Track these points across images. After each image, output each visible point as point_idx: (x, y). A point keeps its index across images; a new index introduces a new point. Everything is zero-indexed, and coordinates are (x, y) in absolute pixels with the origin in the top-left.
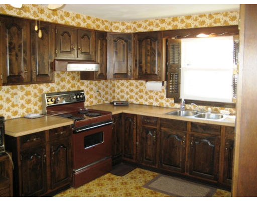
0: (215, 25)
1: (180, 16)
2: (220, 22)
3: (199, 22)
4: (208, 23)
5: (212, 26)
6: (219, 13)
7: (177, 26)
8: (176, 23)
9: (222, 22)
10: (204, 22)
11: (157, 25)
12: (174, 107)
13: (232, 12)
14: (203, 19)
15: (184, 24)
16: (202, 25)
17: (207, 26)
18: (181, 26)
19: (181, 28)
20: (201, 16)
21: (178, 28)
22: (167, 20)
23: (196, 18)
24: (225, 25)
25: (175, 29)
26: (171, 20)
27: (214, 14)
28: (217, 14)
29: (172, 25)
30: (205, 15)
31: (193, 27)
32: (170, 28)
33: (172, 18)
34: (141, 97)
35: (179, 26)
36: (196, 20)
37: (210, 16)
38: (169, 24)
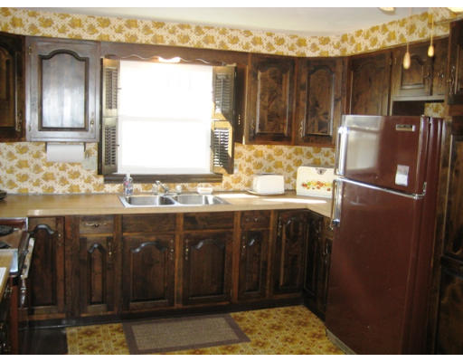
0: (205, 46)
1: (142, 19)
2: (213, 42)
3: (178, 36)
4: (195, 41)
5: (201, 47)
6: (212, 28)
7: (135, 37)
8: (133, 31)
9: (218, 43)
10: (187, 38)
11: (92, 29)
12: (103, 192)
13: (232, 30)
14: (186, 32)
15: (151, 36)
16: (183, 43)
17: (192, 46)
18: (143, 38)
19: (144, 42)
20: (182, 26)
21: (138, 41)
22: (115, 22)
23: (174, 27)
24: (221, 48)
25: (132, 41)
26: (123, 23)
27: (206, 27)
28: (210, 28)
29: (127, 33)
30: (189, 27)
31: (167, 43)
32: (122, 38)
33: (126, 19)
34: (24, 178)
35: (140, 38)
36: (173, 32)
37: (199, 29)
38: (120, 31)
